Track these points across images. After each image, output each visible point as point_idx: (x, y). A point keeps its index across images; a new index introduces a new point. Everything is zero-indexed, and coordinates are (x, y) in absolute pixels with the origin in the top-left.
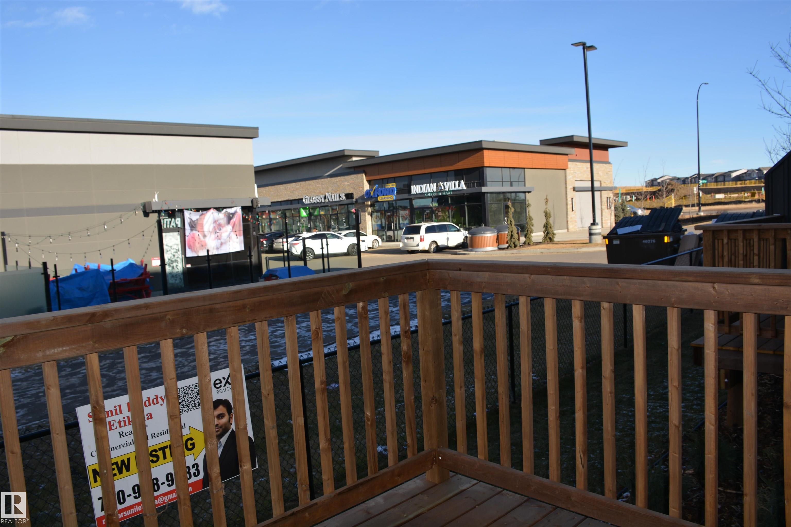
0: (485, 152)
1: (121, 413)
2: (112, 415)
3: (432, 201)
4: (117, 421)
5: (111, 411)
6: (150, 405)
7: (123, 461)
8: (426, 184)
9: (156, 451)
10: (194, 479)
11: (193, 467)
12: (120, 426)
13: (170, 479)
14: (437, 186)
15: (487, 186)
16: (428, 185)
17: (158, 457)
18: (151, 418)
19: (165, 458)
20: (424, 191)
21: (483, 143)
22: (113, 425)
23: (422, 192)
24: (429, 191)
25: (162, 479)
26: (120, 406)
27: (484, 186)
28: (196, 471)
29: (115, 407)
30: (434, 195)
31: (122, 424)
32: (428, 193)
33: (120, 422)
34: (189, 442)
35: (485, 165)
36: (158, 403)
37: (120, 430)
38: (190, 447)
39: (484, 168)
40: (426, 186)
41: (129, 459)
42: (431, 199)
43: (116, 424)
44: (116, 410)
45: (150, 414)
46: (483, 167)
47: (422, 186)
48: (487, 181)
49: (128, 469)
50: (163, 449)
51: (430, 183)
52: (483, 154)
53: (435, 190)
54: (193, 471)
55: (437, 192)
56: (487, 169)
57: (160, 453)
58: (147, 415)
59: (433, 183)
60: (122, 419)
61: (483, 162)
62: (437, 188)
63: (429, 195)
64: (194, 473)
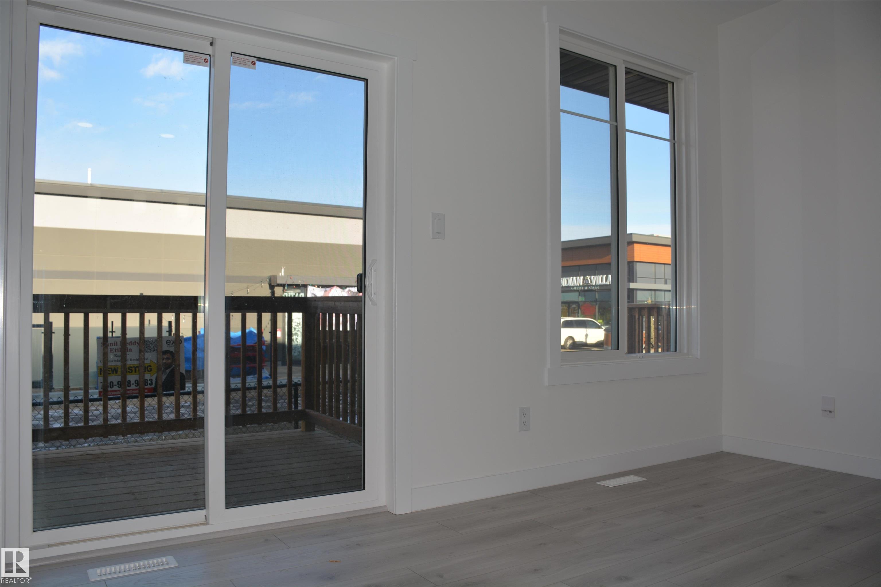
0: (636, 245)
1: (117, 345)
2: (113, 346)
3: (579, 295)
4: (115, 349)
5: (112, 344)
6: (131, 345)
7: (115, 368)
8: (573, 276)
9: (131, 367)
10: (149, 386)
11: (150, 380)
12: (116, 352)
13: (137, 383)
14: (584, 279)
15: (636, 282)
16: (575, 278)
17: (132, 370)
18: (131, 351)
19: (135, 372)
20: (571, 284)
21: (633, 235)
22: (112, 350)
23: (568, 285)
24: (576, 284)
25: (133, 382)
26: (117, 342)
27: (633, 282)
28: (151, 383)
29: (115, 342)
30: (580, 288)
31: (117, 351)
32: (574, 287)
33: (116, 350)
34: (149, 368)
35: (635, 260)
36: (135, 345)
37: (116, 353)
38: (149, 370)
39: (634, 263)
40: (572, 279)
41: (118, 368)
42: (577, 294)
43: (114, 350)
44: (115, 344)
45: (131, 349)
46: (634, 261)
47: (568, 278)
48: (636, 277)
49: (116, 373)
50: (135, 368)
51: (576, 276)
52: (633, 247)
53: (581, 284)
54: (149, 382)
55: (583, 286)
56: (638, 264)
57: (133, 369)
58: (129, 349)
59: (580, 276)
60: (117, 349)
61: (634, 257)
62: (583, 282)
63: (575, 288)
64: (150, 384)
